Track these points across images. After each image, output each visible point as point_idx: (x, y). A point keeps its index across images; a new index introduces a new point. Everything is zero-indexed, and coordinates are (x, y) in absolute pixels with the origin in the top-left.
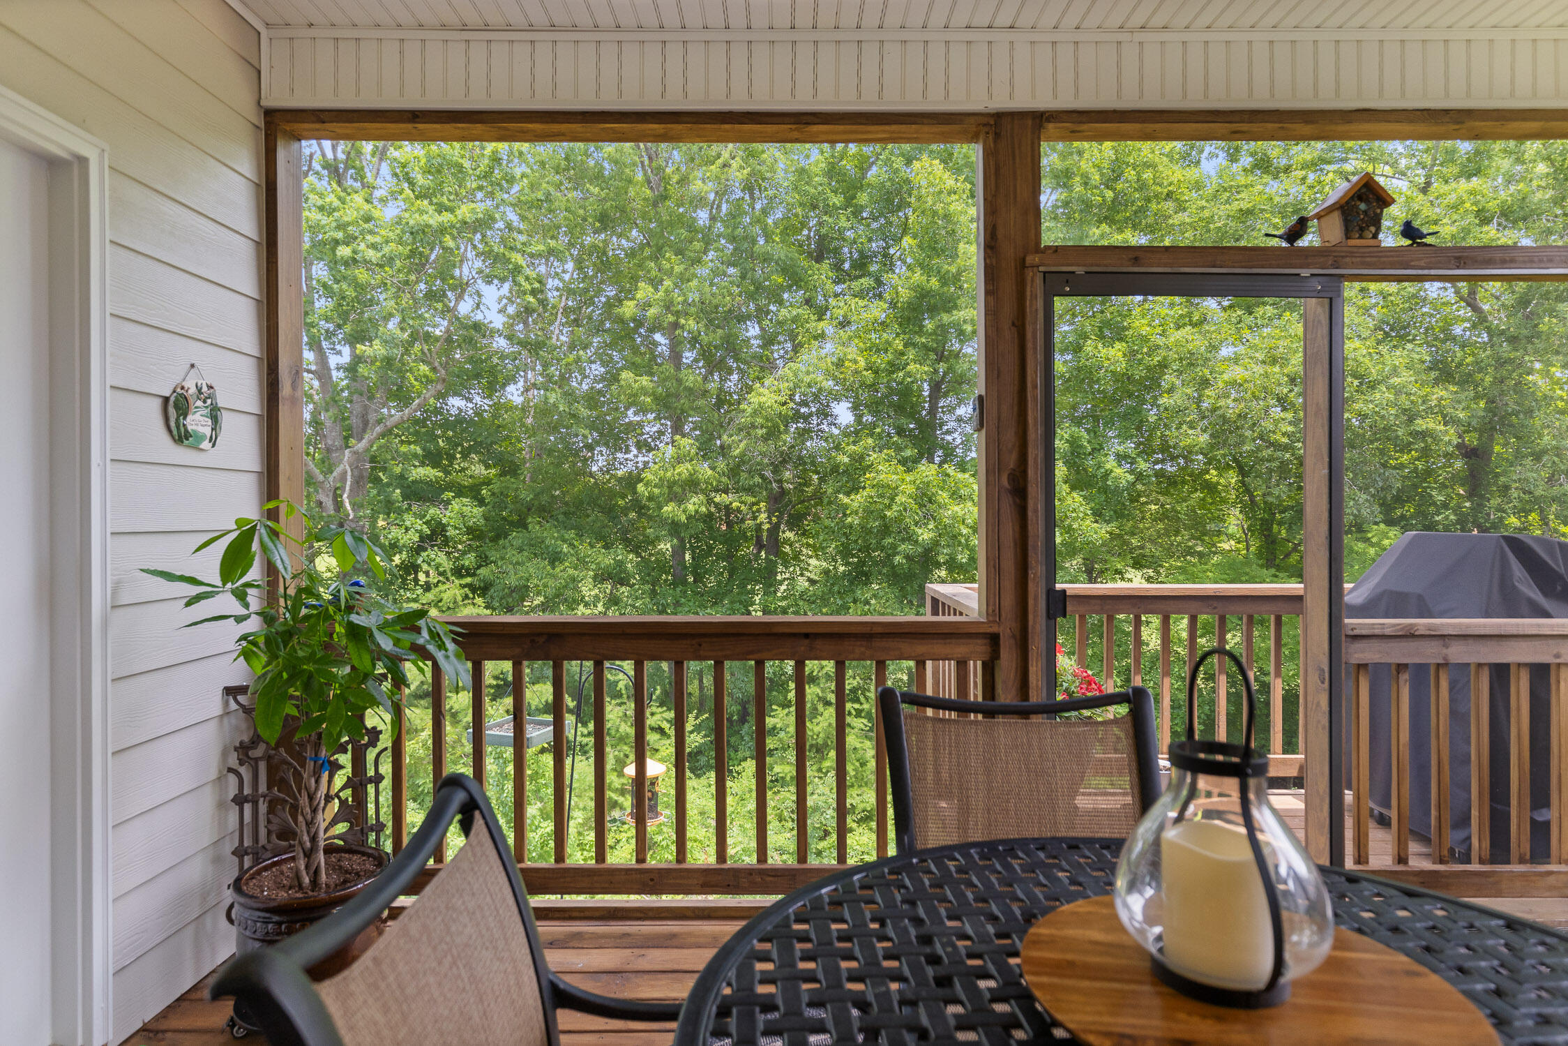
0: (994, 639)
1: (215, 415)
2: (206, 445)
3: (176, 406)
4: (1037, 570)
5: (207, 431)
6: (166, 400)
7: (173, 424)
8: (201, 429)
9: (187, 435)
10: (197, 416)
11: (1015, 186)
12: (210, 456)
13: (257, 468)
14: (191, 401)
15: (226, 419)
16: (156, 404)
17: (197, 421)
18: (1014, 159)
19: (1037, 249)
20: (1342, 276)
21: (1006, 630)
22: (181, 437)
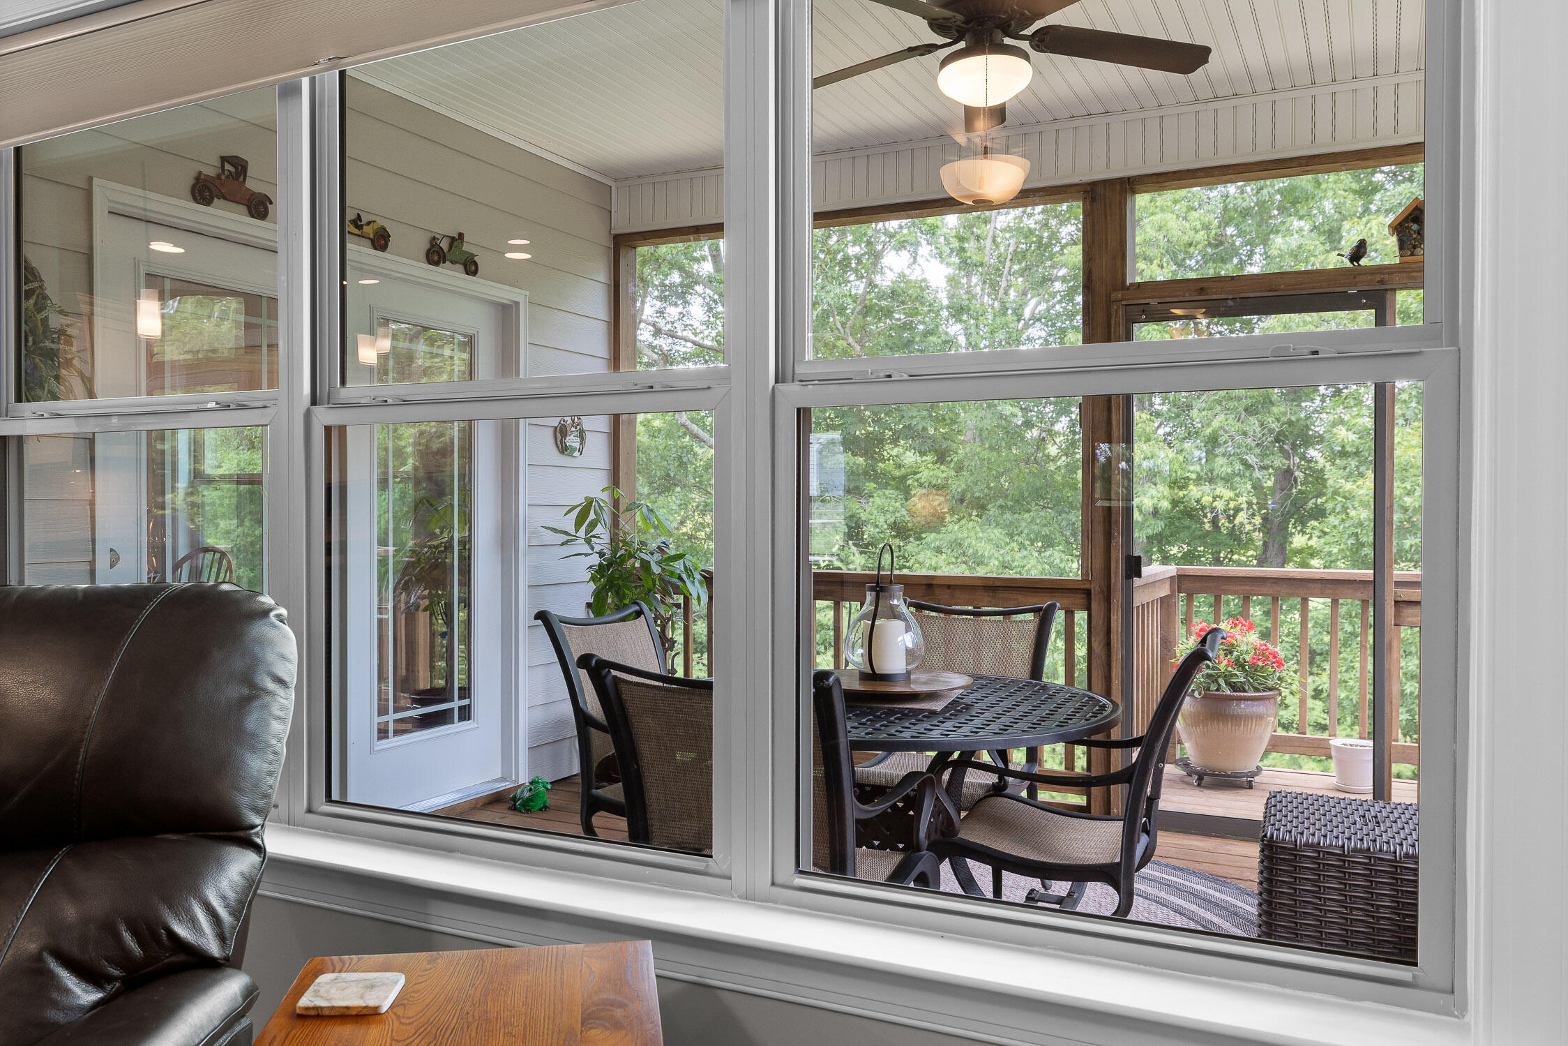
0: (1088, 593)
1: (581, 435)
2: (576, 454)
3: (561, 432)
4: (1118, 540)
5: (577, 445)
6: (556, 428)
7: (559, 443)
8: (573, 444)
9: (567, 448)
10: (572, 437)
11: (1106, 240)
12: (579, 460)
13: (607, 467)
14: (568, 428)
15: (588, 436)
16: (551, 431)
17: (572, 440)
18: (1106, 217)
19: (1123, 287)
20: (1386, 290)
21: (1095, 588)
22: (563, 449)
